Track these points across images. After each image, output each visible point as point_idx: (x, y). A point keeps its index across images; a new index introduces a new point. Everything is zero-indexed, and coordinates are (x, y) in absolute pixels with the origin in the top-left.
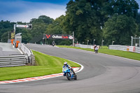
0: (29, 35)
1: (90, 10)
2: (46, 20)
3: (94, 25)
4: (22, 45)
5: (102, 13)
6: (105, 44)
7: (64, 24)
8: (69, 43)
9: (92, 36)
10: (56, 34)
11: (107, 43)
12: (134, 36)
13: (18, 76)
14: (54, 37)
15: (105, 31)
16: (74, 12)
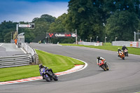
0: (32, 34)
1: (92, 7)
2: (48, 19)
3: (96, 23)
4: (26, 45)
5: (104, 9)
6: (108, 41)
7: (67, 22)
8: (72, 41)
9: (94, 33)
10: (59, 33)
11: (110, 39)
12: (136, 32)
13: (23, 76)
14: (57, 35)
15: (107, 27)
16: (76, 10)
